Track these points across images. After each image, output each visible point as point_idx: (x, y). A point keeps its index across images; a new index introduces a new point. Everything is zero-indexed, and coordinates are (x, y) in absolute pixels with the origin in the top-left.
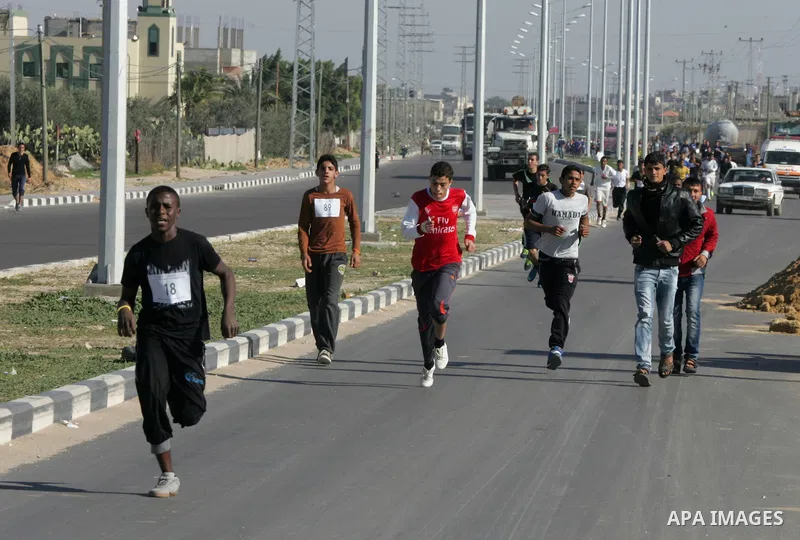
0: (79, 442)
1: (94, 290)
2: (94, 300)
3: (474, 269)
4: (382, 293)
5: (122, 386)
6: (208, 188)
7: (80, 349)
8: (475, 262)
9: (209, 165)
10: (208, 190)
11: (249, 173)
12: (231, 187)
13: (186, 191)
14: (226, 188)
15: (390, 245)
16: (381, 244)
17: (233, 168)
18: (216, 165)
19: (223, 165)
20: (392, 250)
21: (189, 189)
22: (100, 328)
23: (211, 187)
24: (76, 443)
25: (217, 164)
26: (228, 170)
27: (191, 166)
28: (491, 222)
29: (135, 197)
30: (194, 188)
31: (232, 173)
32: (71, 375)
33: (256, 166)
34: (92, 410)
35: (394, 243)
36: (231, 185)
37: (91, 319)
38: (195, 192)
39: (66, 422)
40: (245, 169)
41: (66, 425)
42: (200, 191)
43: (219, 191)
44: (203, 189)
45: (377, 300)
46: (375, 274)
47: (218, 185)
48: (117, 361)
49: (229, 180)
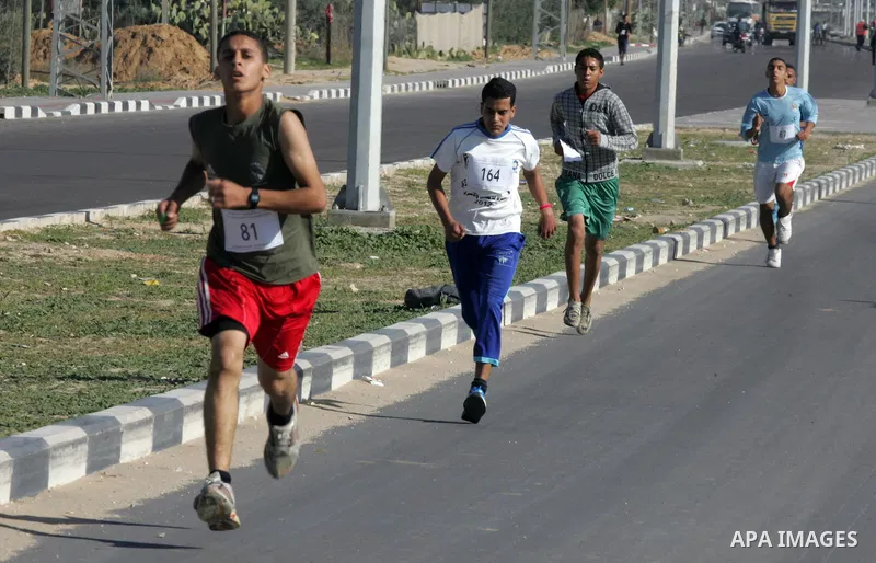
0: (391, 403)
1: (340, 219)
2: (342, 231)
3: (812, 199)
4: (705, 228)
5: (424, 336)
6: (428, 85)
7: (346, 291)
8: (814, 188)
9: (423, 54)
10: (427, 87)
11: (477, 66)
12: (457, 85)
13: (400, 88)
14: (450, 85)
15: (695, 165)
16: (683, 164)
17: (454, 58)
18: (431, 54)
19: (441, 54)
20: (698, 172)
21: (403, 85)
22: (358, 266)
23: (431, 84)
24: (386, 404)
25: (433, 52)
26: (448, 60)
27: (399, 55)
28: (820, 136)
29: (334, 96)
30: (410, 85)
31: (453, 66)
32: (351, 324)
33: (486, 56)
34: (392, 366)
35: (700, 163)
36: (457, 81)
37: (344, 255)
38: (410, 90)
39: (369, 378)
40: (470, 59)
41: (369, 382)
42: (417, 89)
43: (442, 90)
44: (421, 86)
45: (700, 238)
46: (685, 203)
47: (439, 80)
48: (400, 308)
49: (454, 74)
